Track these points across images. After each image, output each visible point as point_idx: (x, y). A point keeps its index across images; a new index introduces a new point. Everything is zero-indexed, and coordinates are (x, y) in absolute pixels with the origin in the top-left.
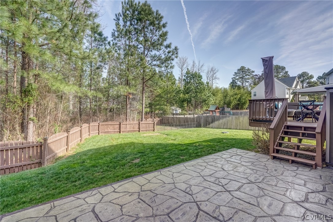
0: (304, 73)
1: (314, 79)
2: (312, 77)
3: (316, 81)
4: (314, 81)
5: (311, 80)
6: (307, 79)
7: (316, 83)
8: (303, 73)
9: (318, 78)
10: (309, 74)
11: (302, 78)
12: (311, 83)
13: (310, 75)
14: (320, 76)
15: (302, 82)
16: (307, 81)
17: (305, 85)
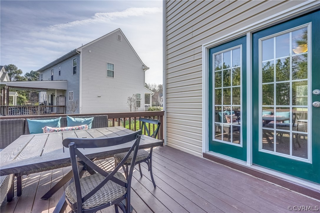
0: (12, 66)
1: (22, 75)
2: (20, 72)
3: (24, 77)
4: (22, 77)
5: (19, 75)
6: (15, 73)
7: (24, 79)
8: (10, 65)
9: (26, 74)
10: (17, 68)
11: (9, 71)
12: (20, 78)
13: (18, 70)
14: (28, 73)
15: (10, 75)
16: (15, 75)
17: (13, 79)
